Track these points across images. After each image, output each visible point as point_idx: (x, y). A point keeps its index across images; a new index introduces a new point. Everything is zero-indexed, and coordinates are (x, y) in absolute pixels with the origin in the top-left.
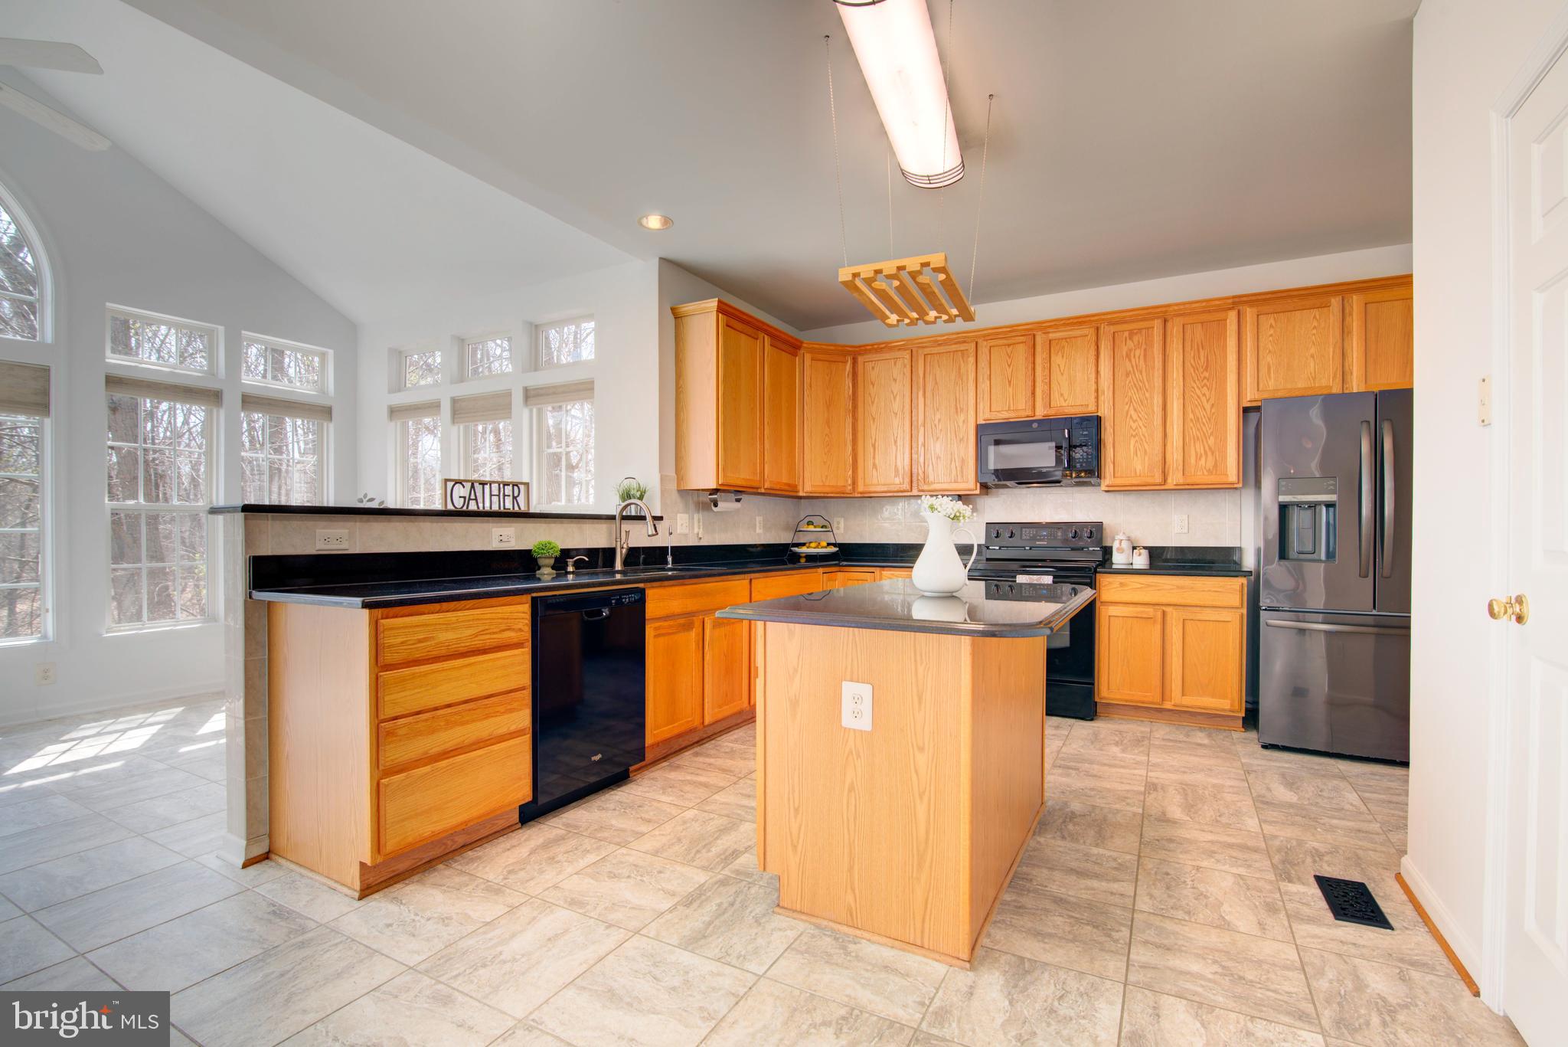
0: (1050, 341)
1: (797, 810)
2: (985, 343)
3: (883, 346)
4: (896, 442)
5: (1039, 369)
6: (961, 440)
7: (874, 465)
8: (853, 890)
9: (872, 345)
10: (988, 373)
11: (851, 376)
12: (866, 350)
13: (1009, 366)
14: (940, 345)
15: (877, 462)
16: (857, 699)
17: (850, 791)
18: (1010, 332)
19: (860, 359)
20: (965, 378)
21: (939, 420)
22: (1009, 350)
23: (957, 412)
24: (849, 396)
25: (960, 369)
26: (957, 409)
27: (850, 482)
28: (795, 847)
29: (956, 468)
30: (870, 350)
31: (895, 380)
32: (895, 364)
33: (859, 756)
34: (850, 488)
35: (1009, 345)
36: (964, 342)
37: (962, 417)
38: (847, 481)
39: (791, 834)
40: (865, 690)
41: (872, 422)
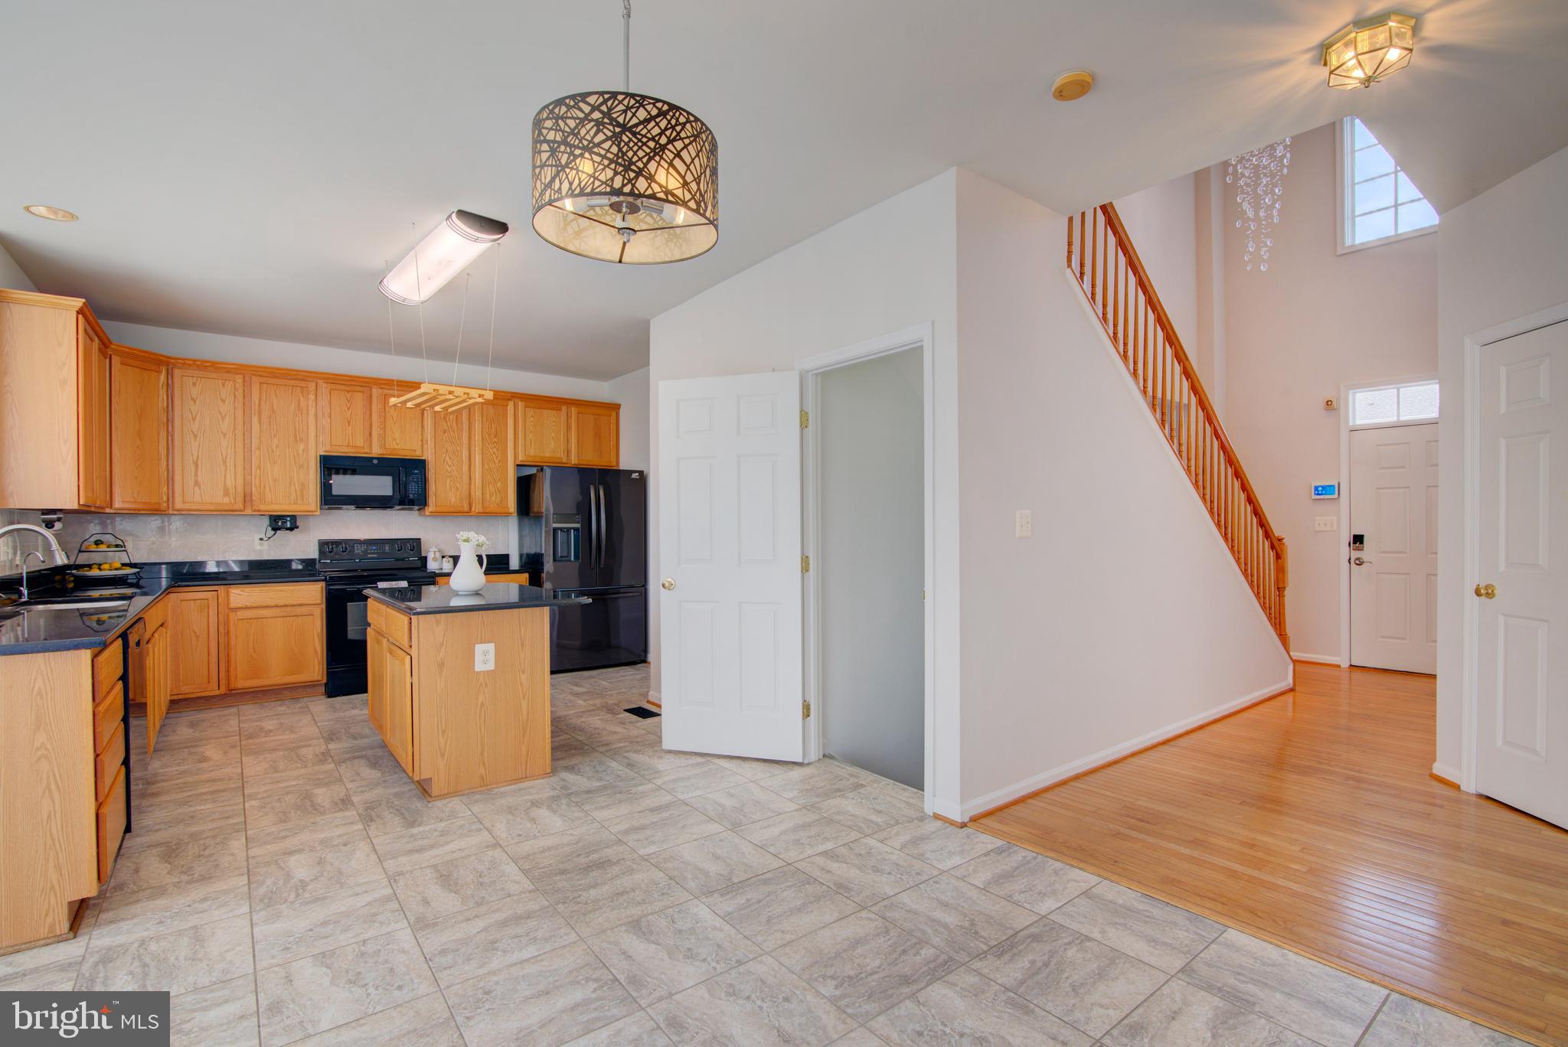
0: (385, 395)
1: (444, 732)
2: (326, 385)
3: (209, 364)
4: (224, 462)
5: (375, 416)
6: (301, 466)
7: (197, 483)
8: (484, 764)
9: (195, 361)
10: (329, 411)
11: (165, 387)
12: (184, 364)
13: (348, 409)
14: (276, 377)
15: (200, 479)
16: (485, 653)
17: (481, 707)
18: (350, 380)
19: (177, 372)
20: (304, 411)
21: (277, 446)
22: (349, 395)
23: (296, 442)
24: (163, 408)
25: (299, 403)
26: (296, 437)
27: (165, 498)
28: (443, 755)
29: (296, 490)
30: (190, 365)
31: (223, 401)
32: (223, 385)
33: (486, 685)
34: (165, 505)
35: (348, 392)
36: (303, 380)
37: (301, 447)
38: (162, 498)
39: (440, 748)
40: (491, 647)
41: (193, 439)
